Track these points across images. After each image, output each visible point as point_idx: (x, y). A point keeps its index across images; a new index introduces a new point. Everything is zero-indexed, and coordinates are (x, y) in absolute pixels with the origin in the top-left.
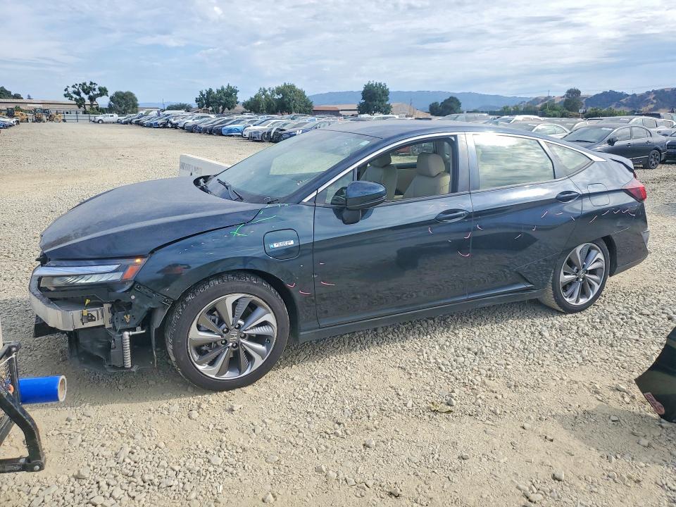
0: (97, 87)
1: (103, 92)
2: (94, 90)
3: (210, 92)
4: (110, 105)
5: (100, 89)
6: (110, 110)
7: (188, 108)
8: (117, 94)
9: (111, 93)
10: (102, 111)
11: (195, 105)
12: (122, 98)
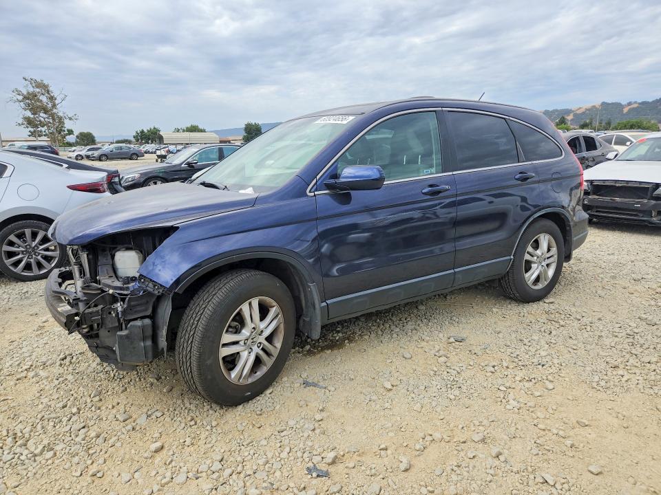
0: (66, 129)
1: (70, 132)
2: (64, 131)
3: (142, 132)
4: (76, 141)
5: (68, 130)
6: (76, 144)
7: (129, 142)
8: (81, 134)
9: (76, 133)
10: (70, 145)
11: (133, 140)
12: (85, 136)
